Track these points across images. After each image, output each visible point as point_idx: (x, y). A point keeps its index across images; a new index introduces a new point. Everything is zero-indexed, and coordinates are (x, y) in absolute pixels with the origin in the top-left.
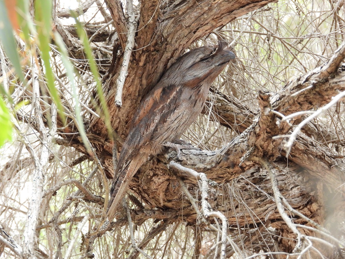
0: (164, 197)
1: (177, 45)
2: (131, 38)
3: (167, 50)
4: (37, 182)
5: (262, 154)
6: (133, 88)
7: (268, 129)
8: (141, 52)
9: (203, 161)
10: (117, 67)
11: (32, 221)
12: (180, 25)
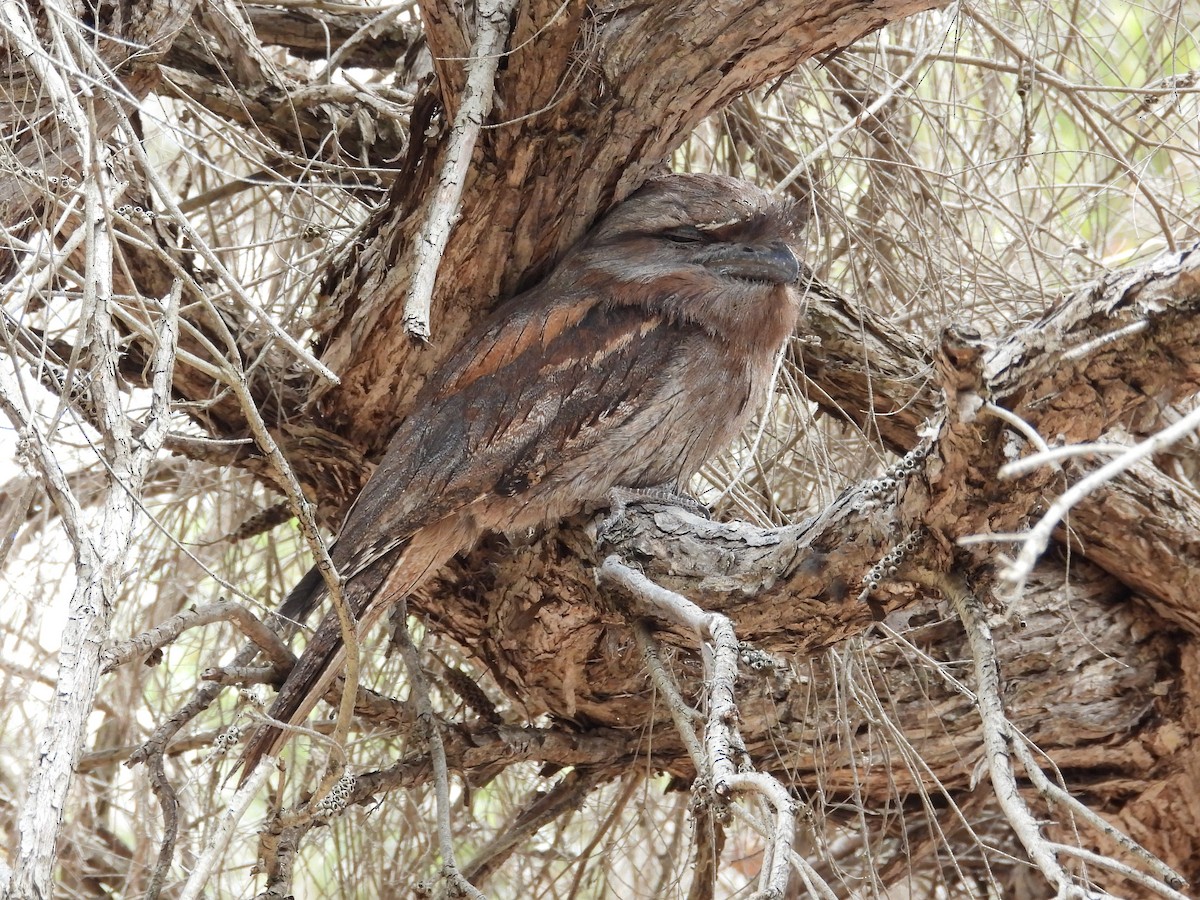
0: (582, 683)
1: (656, 114)
2: (480, 77)
3: (617, 131)
4: (83, 626)
5: (950, 560)
6: (480, 265)
7: (973, 470)
8: (516, 133)
9: (729, 567)
10: (424, 182)
11: (54, 774)
12: (670, 36)
